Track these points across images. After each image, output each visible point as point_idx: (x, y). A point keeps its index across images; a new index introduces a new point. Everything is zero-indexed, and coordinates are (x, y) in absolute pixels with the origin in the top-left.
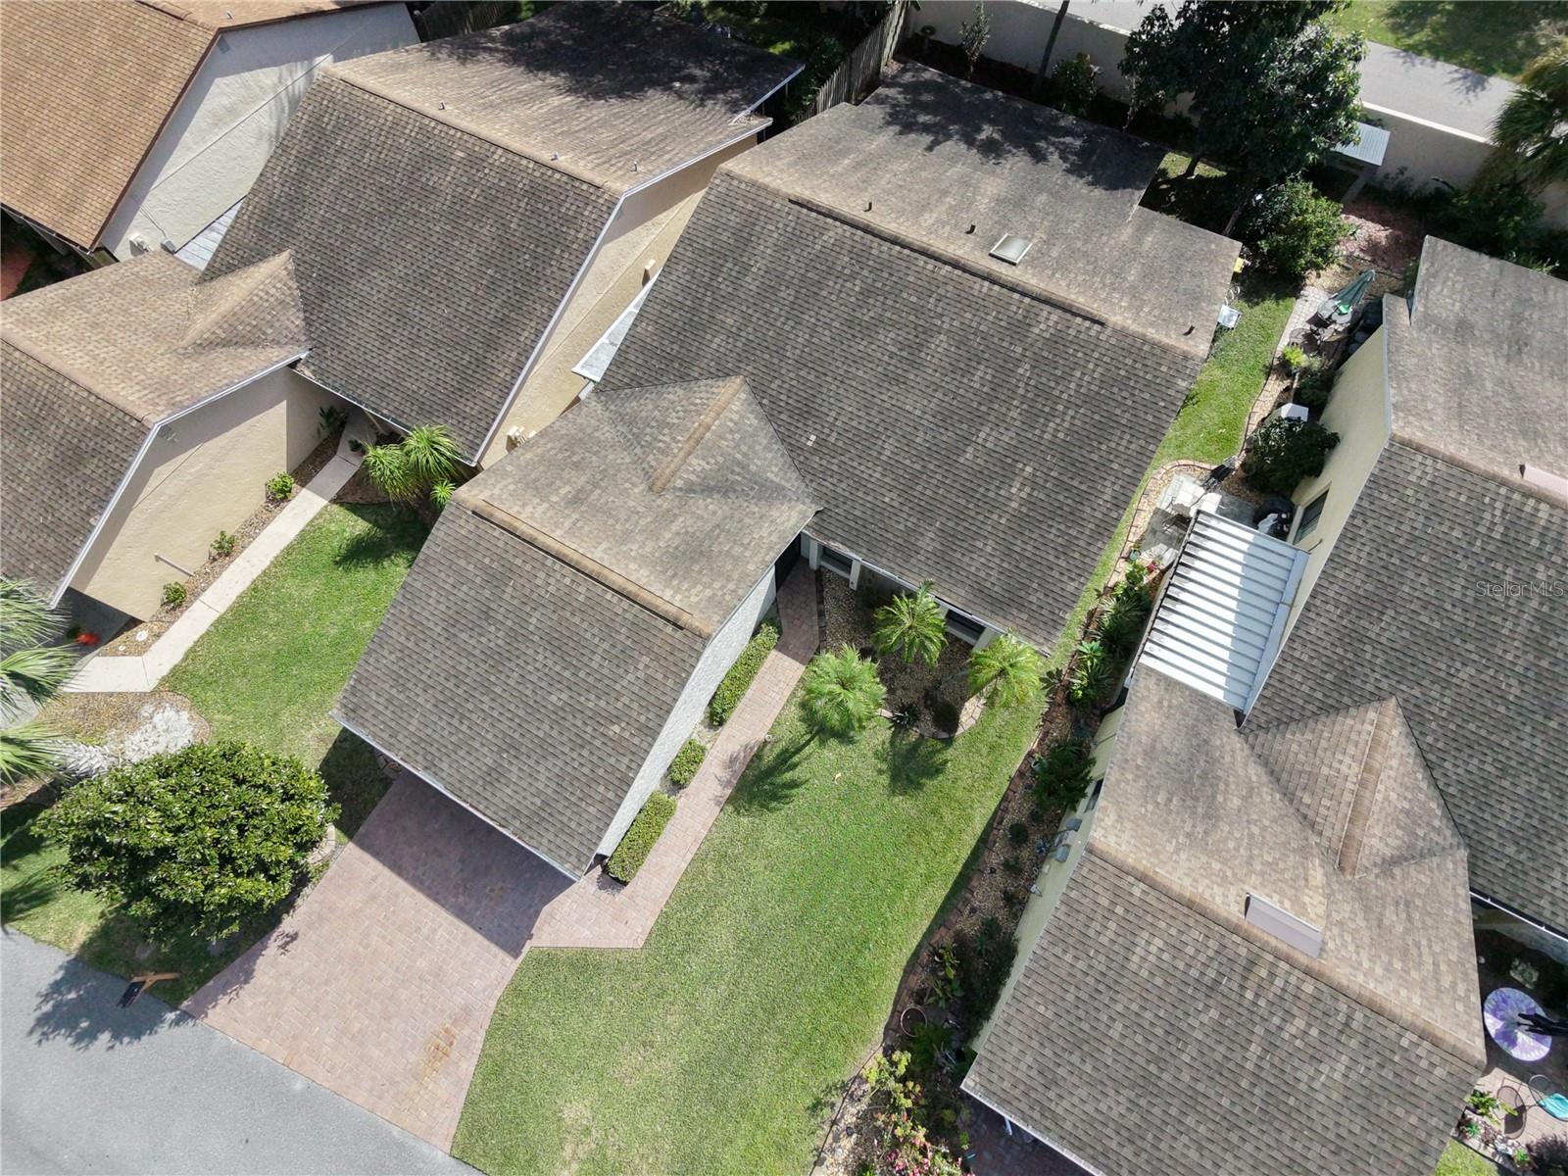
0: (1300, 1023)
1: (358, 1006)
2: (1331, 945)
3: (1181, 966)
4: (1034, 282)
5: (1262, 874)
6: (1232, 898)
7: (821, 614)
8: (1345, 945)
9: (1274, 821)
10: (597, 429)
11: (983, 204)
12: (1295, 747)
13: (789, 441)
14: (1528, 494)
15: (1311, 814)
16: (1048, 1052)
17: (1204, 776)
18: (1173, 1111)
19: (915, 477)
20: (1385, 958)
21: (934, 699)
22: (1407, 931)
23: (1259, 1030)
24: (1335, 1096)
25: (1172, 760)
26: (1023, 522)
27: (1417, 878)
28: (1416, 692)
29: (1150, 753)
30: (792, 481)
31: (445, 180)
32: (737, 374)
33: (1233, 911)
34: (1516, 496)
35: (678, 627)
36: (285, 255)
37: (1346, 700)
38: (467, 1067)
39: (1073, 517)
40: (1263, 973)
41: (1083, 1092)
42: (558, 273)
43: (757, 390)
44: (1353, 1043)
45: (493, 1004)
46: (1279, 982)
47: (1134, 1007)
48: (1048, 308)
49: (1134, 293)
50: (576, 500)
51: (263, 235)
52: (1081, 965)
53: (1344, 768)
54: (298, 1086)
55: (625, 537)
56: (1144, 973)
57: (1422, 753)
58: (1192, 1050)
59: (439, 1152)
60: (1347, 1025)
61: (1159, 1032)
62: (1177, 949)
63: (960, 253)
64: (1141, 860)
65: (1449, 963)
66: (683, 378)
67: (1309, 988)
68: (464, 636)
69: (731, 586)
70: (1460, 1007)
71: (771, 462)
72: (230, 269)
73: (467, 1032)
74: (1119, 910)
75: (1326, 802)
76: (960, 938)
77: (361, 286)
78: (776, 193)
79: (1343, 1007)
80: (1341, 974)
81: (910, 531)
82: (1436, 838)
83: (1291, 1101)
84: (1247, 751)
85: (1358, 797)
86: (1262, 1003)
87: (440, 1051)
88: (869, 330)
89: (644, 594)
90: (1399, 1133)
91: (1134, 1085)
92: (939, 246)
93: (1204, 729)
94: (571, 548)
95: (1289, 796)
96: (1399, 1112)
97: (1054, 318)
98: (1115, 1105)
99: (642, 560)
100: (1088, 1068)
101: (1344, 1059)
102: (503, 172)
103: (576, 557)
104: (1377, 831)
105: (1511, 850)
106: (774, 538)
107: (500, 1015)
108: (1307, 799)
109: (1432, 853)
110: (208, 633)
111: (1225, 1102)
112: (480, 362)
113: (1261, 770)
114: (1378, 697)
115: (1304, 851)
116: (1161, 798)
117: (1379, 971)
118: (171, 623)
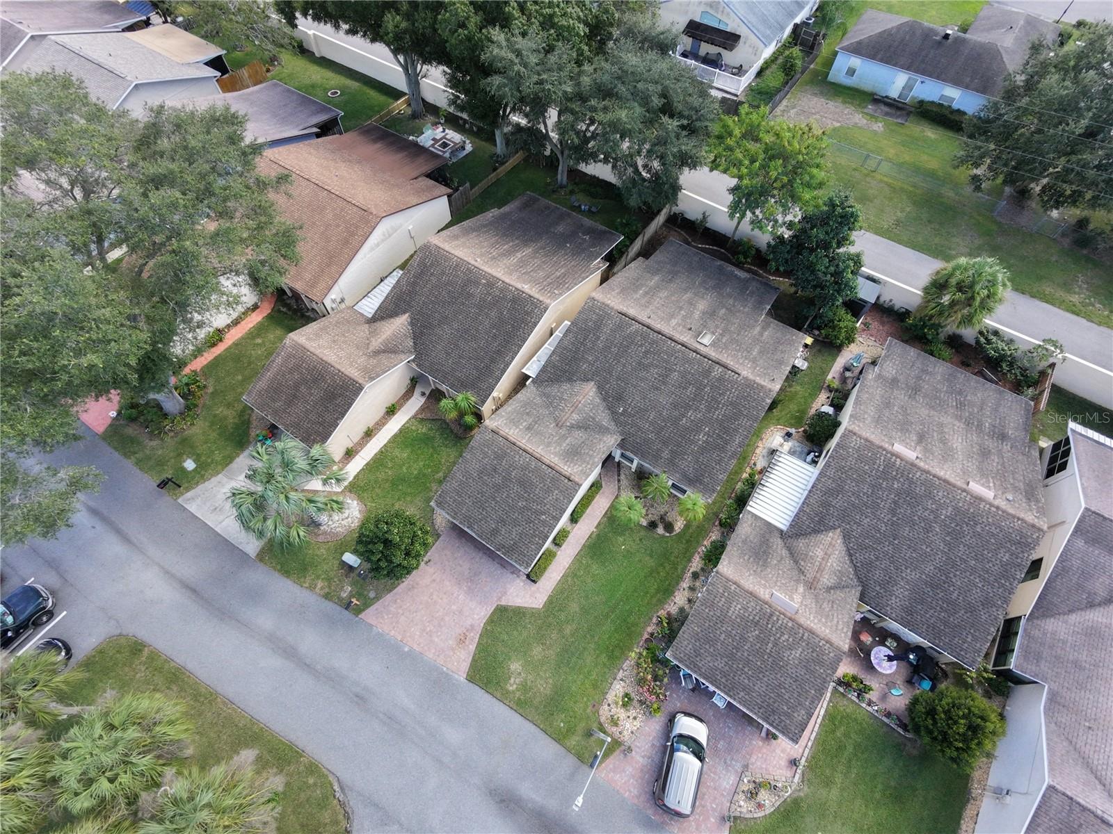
0: (786, 636)
1: (429, 622)
2: (800, 611)
3: (747, 615)
4: (713, 354)
5: (780, 587)
6: (767, 593)
7: (619, 481)
8: (806, 612)
9: (788, 570)
10: (534, 399)
11: (697, 314)
12: (801, 544)
13: (612, 409)
14: (893, 454)
15: (803, 569)
16: (697, 644)
17: (764, 552)
18: (740, 666)
19: (662, 428)
20: (819, 617)
21: (664, 520)
22: (830, 611)
23: (772, 639)
24: (796, 662)
25: (753, 545)
26: (703, 450)
27: (839, 594)
28: (848, 527)
29: (744, 542)
30: (612, 426)
31: (477, 291)
32: (592, 380)
33: (767, 597)
34: (889, 455)
35: (569, 480)
36: (407, 315)
37: (822, 528)
38: (473, 647)
39: (722, 449)
40: (775, 619)
41: (709, 659)
42: (522, 335)
43: (600, 388)
44: (804, 644)
45: (482, 625)
46: (780, 622)
47: (729, 629)
48: (718, 366)
49: (754, 361)
50: (529, 428)
51: (397, 305)
52: (711, 613)
53: (817, 553)
54: (406, 649)
55: (549, 445)
56: (733, 617)
57: (848, 550)
58: (749, 645)
59: (461, 677)
60: (802, 638)
61: (737, 638)
62: (746, 609)
63: (685, 340)
64: (736, 578)
65: (843, 622)
66: (570, 380)
67: (790, 624)
68: (486, 478)
69: (589, 466)
70: (843, 635)
71: (604, 418)
72: (382, 318)
73: (472, 634)
74: (726, 594)
75: (809, 565)
76: (669, 614)
77: (438, 331)
78: (612, 308)
79: (801, 631)
80: (802, 620)
81: (658, 450)
82: (850, 582)
83: (781, 663)
84: (783, 544)
85: (821, 564)
86: (774, 629)
87: (462, 641)
88: (646, 368)
89: (557, 467)
90: (817, 675)
91: (727, 657)
92: (677, 336)
93: (767, 536)
94: (529, 447)
95: (796, 562)
96: (817, 668)
97: (720, 370)
98: (720, 664)
99: (555, 454)
100: (712, 650)
101: (800, 649)
102: (501, 291)
103: (531, 451)
104: (827, 577)
105: (878, 588)
106: (605, 449)
107: (485, 628)
108: (802, 563)
109: (847, 587)
110: (363, 469)
111: (759, 663)
112: (487, 367)
113: (787, 552)
114: (833, 528)
115: (798, 581)
116: (746, 558)
117: (816, 621)
118: (347, 464)
